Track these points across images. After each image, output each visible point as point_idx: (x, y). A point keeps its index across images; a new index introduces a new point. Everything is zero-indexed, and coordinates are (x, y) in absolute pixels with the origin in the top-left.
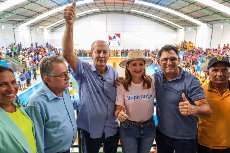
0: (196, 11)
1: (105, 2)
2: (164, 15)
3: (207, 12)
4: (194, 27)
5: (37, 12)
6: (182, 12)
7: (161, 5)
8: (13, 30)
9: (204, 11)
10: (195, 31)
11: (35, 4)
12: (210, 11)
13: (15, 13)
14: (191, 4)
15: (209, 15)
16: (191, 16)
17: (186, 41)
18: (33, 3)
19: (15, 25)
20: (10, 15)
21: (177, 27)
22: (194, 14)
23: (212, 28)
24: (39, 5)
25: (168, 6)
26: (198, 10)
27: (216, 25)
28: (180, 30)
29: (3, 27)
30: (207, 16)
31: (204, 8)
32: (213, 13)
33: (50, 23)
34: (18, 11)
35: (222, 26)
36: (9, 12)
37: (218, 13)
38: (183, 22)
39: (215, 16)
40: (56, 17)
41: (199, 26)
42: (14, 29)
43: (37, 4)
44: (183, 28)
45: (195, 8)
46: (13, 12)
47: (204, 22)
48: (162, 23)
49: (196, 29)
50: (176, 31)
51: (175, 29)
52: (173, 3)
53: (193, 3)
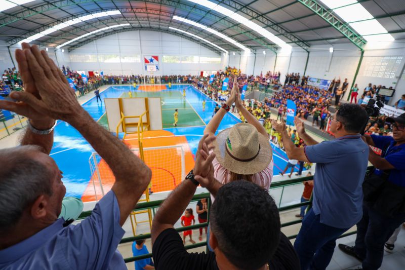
0: (239, 34)
1: (131, 6)
2: (207, 35)
3: (251, 37)
4: (238, 52)
5: (41, 24)
6: (225, 34)
7: (203, 24)
8: (7, 49)
9: (247, 34)
10: (239, 55)
11: (34, 13)
12: (253, 35)
13: (4, 24)
14: (235, 25)
15: (252, 39)
16: (235, 39)
17: (231, 67)
18: (30, 11)
19: (10, 42)
21: (221, 50)
22: (238, 37)
23: (255, 54)
24: (41, 13)
25: (210, 26)
26: (241, 33)
27: (258, 51)
28: (224, 54)
30: (250, 40)
31: (247, 32)
32: (256, 38)
34: (9, 22)
35: (264, 52)
37: (261, 38)
38: (227, 46)
39: (259, 41)
41: (243, 50)
42: (8, 47)
43: (37, 12)
44: (227, 52)
45: (240, 30)
47: (248, 47)
48: (205, 45)
49: (240, 54)
50: (220, 55)
51: (219, 53)
52: (216, 23)
53: (237, 25)
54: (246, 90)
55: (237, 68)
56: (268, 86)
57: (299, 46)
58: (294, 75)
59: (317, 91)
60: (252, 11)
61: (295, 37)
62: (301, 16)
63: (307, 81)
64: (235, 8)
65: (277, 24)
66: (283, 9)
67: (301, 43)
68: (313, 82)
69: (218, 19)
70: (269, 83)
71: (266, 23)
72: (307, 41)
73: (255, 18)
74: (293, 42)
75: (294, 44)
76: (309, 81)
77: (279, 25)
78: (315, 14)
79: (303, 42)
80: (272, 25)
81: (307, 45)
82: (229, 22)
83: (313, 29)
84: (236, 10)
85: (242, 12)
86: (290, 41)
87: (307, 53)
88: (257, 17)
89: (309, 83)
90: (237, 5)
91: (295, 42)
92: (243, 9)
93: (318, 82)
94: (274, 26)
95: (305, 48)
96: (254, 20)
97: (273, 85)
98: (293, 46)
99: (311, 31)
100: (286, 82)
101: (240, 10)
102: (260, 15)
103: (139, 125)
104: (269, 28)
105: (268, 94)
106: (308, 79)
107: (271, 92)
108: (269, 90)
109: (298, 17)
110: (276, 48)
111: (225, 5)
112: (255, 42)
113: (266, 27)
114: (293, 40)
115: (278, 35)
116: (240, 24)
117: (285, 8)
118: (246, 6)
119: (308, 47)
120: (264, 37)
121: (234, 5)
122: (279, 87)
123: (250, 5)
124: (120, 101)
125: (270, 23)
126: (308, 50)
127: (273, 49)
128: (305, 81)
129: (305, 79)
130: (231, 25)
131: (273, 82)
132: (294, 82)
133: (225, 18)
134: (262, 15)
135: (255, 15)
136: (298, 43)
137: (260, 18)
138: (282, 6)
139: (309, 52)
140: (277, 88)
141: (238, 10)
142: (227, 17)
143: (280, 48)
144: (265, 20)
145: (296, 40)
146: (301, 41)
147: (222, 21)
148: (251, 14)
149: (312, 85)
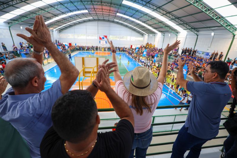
1: (94, 8)
2: (136, 24)
3: (162, 25)
4: (154, 34)
5: (47, 18)
6: (147, 24)
7: (134, 18)
9: (160, 24)
12: (163, 24)
13: (29, 18)
14: (153, 19)
15: (163, 27)
16: (152, 27)
17: (149, 43)
18: (42, 11)
19: (31, 27)
20: (26, 19)
21: (144, 33)
22: (154, 25)
23: (164, 36)
24: (47, 12)
25: (138, 19)
26: (156, 24)
27: (166, 34)
28: (145, 35)
29: (21, 28)
30: (161, 27)
31: (160, 23)
32: (165, 26)
33: (58, 26)
34: (31, 16)
35: (170, 35)
36: (25, 17)
37: (168, 26)
38: (147, 30)
39: (166, 28)
40: (62, 21)
41: (157, 34)
43: (45, 11)
44: (147, 34)
45: (155, 22)
46: (27, 16)
47: (160, 31)
48: (134, 30)
49: (155, 36)
51: (142, 35)
52: (141, 17)
53: (154, 18)
54: (157, 57)
55: (153, 44)
56: (171, 55)
57: (192, 31)
58: (188, 49)
59: (202, 59)
60: (163, 10)
61: (189, 26)
62: (193, 13)
63: (196, 53)
64: (153, 9)
65: (178, 18)
66: (182, 9)
67: (193, 30)
68: (199, 53)
69: (142, 15)
70: (171, 53)
71: (171, 17)
72: (196, 28)
73: (165, 15)
74: (188, 29)
75: (188, 30)
76: (197, 53)
77: (179, 19)
78: (203, 12)
79: (194, 29)
80: (175, 19)
81: (197, 31)
82: (149, 17)
83: (201, 21)
84: (153, 10)
85: (157, 11)
86: (186, 28)
87: (197, 36)
88: (166, 14)
89: (197, 54)
90: (154, 7)
91: (189, 29)
92: (157, 9)
93: (203, 53)
94: (176, 19)
95: (196, 32)
96: (164, 15)
97: (174, 54)
98: (188, 31)
99: (200, 22)
100: (182, 53)
101: (156, 10)
102: (168, 13)
103: (92, 72)
104: (173, 20)
105: (171, 60)
106: (197, 52)
107: (172, 59)
108: (172, 58)
109: (192, 14)
110: (177, 32)
111: (147, 7)
112: (164, 29)
113: (171, 20)
114: (188, 28)
115: (179, 24)
116: (156, 18)
117: (184, 8)
118: (159, 8)
119: (197, 32)
120: (170, 26)
121: (152, 7)
122: (177, 56)
123: (162, 7)
124: (83, 59)
125: (173, 17)
126: (197, 34)
127: (175, 33)
128: (194, 53)
129: (195, 52)
130: (150, 18)
131: (174, 53)
132: (187, 54)
133: (146, 14)
134: (169, 13)
135: (164, 13)
136: (191, 30)
137: (168, 15)
138: (181, 7)
139: (198, 35)
140: (177, 57)
141: (155, 10)
142: (148, 13)
143: (180, 32)
144: (170, 15)
145: (190, 28)
146: (193, 29)
147: (145, 16)
148: (162, 12)
149: (199, 55)
